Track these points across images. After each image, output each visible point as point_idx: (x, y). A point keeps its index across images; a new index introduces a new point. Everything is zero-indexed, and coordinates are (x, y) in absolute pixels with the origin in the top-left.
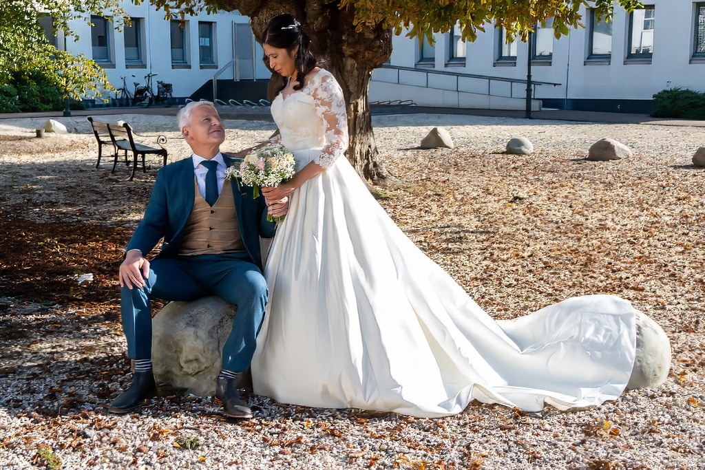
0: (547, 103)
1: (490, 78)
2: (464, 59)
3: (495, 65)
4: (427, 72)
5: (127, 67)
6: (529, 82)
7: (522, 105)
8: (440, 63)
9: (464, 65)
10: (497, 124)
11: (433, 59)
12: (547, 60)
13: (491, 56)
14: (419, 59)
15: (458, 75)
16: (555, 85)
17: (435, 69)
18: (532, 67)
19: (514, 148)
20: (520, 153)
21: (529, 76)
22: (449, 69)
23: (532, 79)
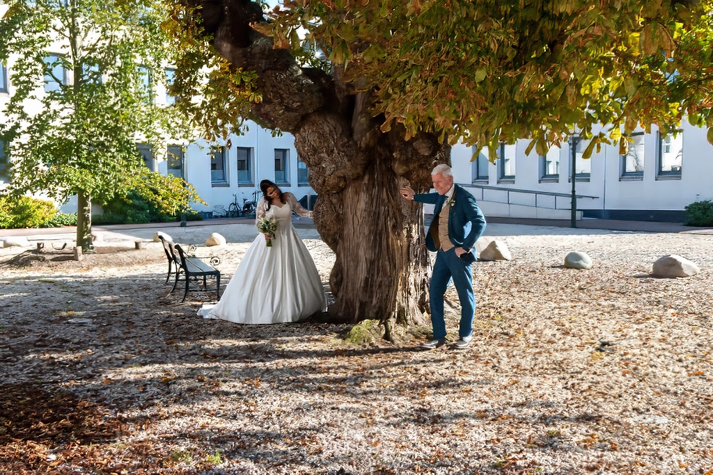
0: (587, 213)
1: (536, 193)
2: (513, 177)
3: (540, 182)
4: (483, 188)
5: (239, 186)
6: (574, 197)
7: (568, 216)
8: (493, 181)
9: (514, 182)
10: (547, 234)
11: (487, 177)
12: (586, 177)
13: (536, 175)
14: (475, 177)
15: (509, 190)
16: (593, 198)
17: (489, 185)
18: (576, 183)
19: (572, 262)
20: (579, 268)
21: (574, 191)
22: (500, 186)
23: (576, 194)
